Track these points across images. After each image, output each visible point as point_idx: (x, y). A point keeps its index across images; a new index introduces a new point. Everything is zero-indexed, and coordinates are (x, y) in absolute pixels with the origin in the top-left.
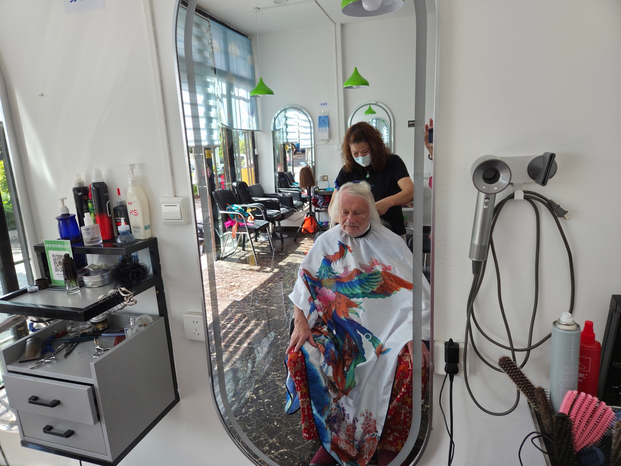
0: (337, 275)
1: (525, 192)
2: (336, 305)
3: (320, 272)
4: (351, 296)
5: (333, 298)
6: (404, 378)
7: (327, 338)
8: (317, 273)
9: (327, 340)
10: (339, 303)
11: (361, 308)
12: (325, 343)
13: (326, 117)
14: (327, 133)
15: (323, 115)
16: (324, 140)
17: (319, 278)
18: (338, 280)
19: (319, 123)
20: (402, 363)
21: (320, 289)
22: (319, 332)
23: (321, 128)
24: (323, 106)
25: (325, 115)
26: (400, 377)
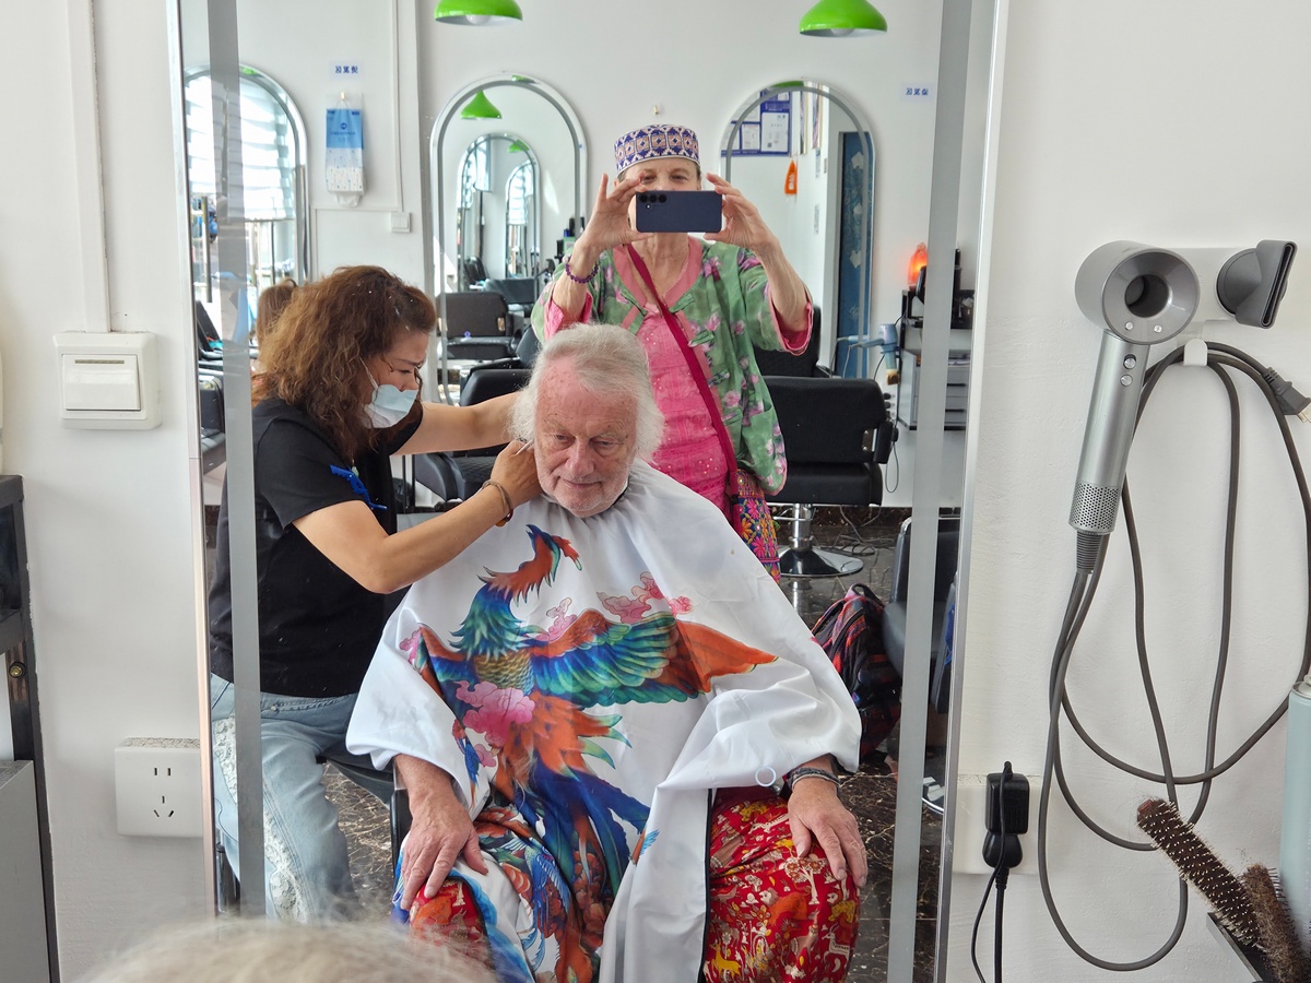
0: (532, 636)
1: (1211, 346)
2: (536, 736)
3: (468, 632)
4: (584, 698)
5: (524, 716)
6: (794, 934)
7: (531, 844)
8: (455, 635)
9: (530, 852)
10: (548, 727)
11: (617, 736)
12: (529, 863)
13: (356, 113)
14: (359, 171)
15: (342, 106)
16: (346, 194)
17: (463, 652)
18: (537, 651)
19: (330, 133)
20: (787, 889)
21: (471, 689)
22: (498, 824)
23: (337, 152)
24: (343, 74)
25: (352, 106)
26: (782, 933)
